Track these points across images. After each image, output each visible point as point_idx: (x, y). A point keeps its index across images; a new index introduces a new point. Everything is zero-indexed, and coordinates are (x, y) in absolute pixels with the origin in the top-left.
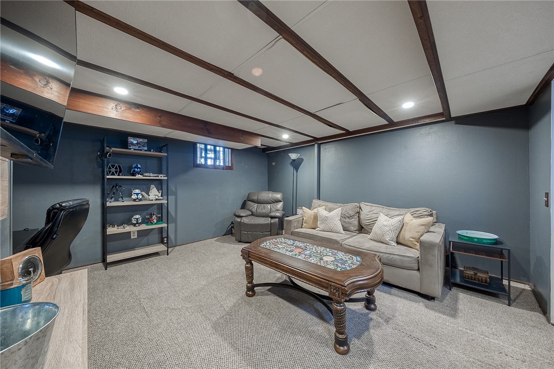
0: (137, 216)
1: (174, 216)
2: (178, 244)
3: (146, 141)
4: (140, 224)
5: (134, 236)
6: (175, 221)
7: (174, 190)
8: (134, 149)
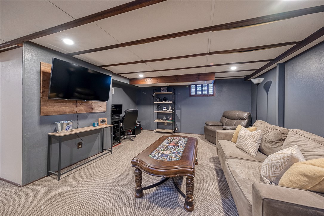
0: (164, 117)
1: (180, 118)
2: (182, 132)
3: (166, 88)
4: (165, 120)
5: (166, 124)
6: (180, 121)
7: (180, 107)
8: (163, 92)
